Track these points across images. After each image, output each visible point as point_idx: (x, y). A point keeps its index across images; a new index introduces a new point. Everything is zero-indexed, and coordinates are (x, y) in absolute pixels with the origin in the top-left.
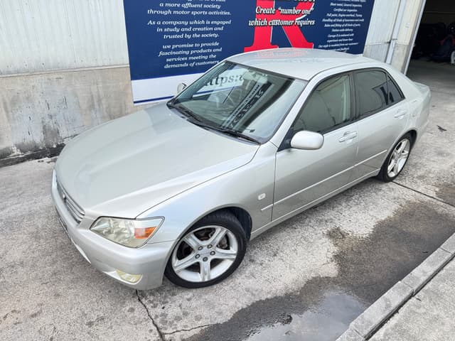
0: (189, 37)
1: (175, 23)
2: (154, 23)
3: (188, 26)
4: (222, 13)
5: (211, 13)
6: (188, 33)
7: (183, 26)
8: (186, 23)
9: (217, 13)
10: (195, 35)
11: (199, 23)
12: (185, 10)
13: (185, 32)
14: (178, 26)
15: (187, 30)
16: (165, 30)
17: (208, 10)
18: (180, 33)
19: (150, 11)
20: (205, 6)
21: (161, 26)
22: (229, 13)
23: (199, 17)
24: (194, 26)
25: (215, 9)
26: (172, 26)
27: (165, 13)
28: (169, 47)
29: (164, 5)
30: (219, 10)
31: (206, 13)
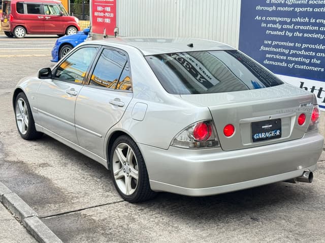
0: (290, 35)
1: (278, 19)
2: (260, 18)
3: (290, 23)
5: (317, 10)
6: (290, 30)
7: (285, 23)
8: (289, 20)
10: (297, 34)
11: (302, 20)
12: (289, 6)
13: (286, 30)
14: (281, 23)
15: (289, 27)
16: (269, 25)
17: (314, 6)
18: (281, 30)
19: (259, 8)
20: (310, 2)
21: (267, 22)
23: (303, 15)
24: (296, 23)
26: (274, 22)
27: (270, 9)
28: (270, 42)
31: (311, 10)
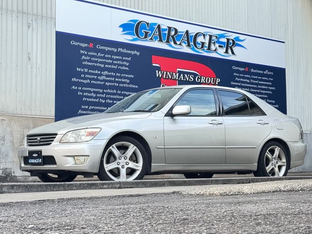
0: (103, 101)
1: (92, 90)
2: (76, 88)
3: (103, 93)
4: (131, 86)
5: (121, 85)
6: (103, 98)
7: (99, 93)
8: (101, 91)
9: (127, 86)
10: (108, 101)
11: (111, 91)
12: (101, 81)
13: (100, 98)
14: (94, 92)
15: (102, 96)
16: (85, 94)
17: (119, 82)
18: (96, 98)
19: (74, 79)
20: (116, 79)
21: (81, 91)
22: (137, 87)
23: (111, 87)
24: (107, 94)
25: (125, 83)
26: (90, 92)
27: (85, 82)
28: (87, 107)
29: (85, 76)
30: (128, 84)
31: (117, 85)
